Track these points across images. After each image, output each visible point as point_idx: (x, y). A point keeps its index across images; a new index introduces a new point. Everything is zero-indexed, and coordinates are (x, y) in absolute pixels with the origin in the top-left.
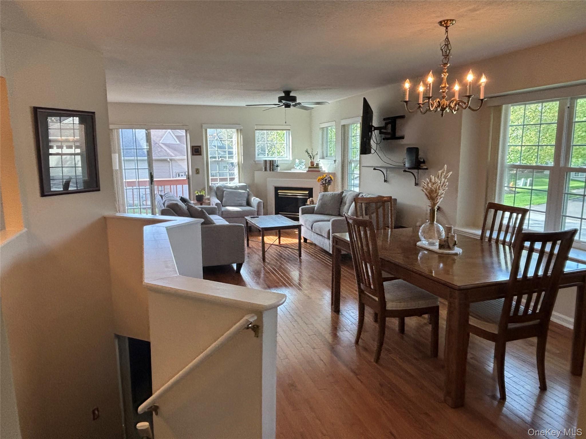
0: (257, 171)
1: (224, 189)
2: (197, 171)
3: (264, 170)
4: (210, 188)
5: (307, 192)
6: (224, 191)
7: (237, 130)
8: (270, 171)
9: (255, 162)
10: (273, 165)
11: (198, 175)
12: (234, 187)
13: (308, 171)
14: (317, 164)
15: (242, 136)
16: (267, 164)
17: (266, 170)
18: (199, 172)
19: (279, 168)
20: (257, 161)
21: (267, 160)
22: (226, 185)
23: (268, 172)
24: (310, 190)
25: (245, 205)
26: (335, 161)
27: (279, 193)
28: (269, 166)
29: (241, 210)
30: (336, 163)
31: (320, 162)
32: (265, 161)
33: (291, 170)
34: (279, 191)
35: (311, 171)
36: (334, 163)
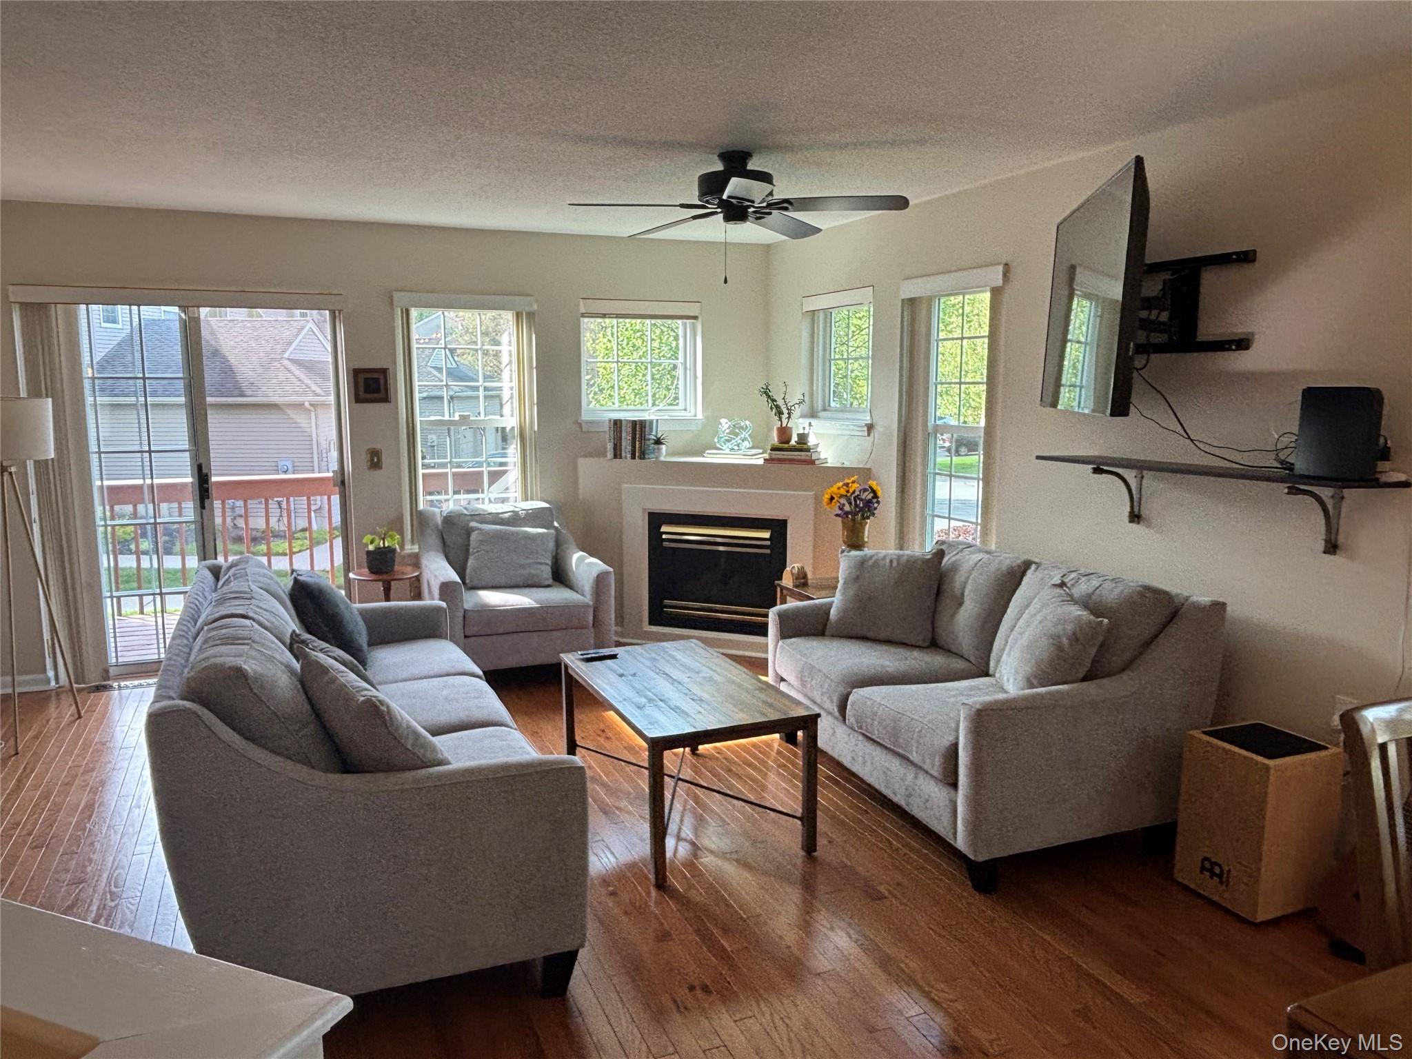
0: (585, 456)
1: (473, 524)
2: (372, 460)
3: (610, 454)
4: (421, 520)
5: (767, 535)
6: (469, 532)
7: (518, 316)
8: (633, 457)
9: (580, 424)
10: (643, 438)
11: (377, 473)
12: (507, 515)
13: (770, 460)
14: (803, 438)
15: (534, 336)
16: (624, 435)
17: (617, 454)
18: (379, 460)
19: (664, 447)
20: (588, 422)
21: (621, 421)
22: (477, 509)
23: (627, 462)
24: (779, 528)
25: (550, 581)
26: (870, 428)
27: (664, 536)
28: (629, 442)
29: (533, 604)
30: (872, 435)
31: (807, 428)
32: (617, 424)
33: (704, 456)
34: (664, 529)
35: (780, 461)
36: (866, 434)
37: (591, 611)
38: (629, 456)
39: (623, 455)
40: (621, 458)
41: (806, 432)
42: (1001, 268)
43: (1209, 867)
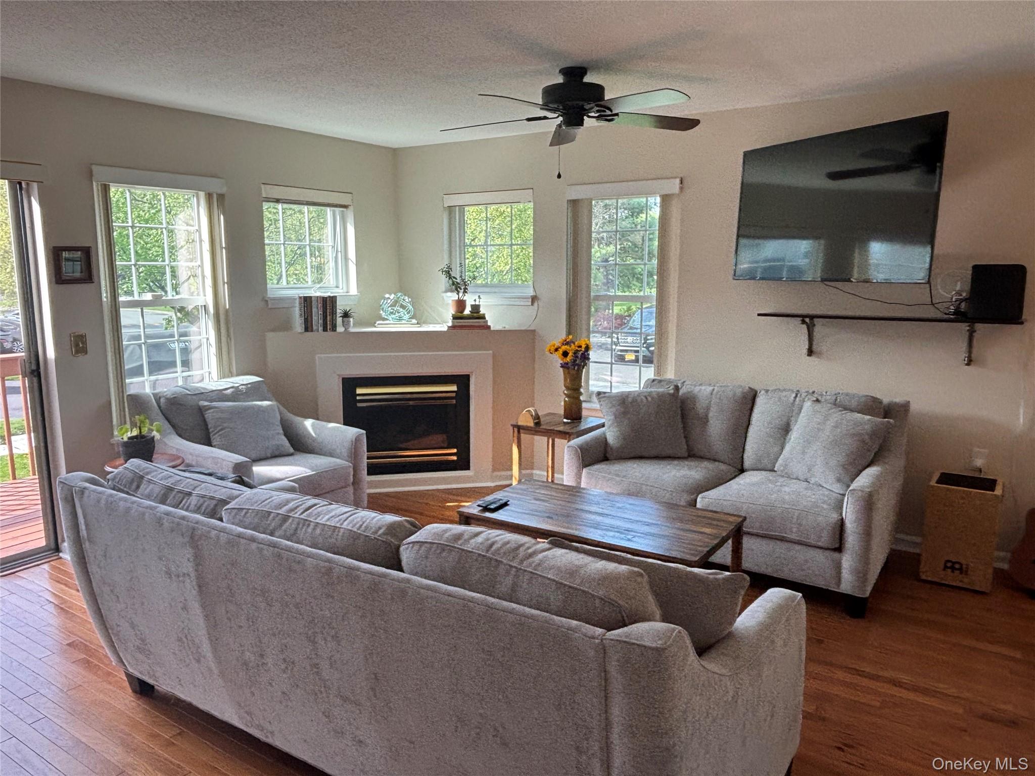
0: (273, 330)
1: (202, 403)
2: (77, 345)
3: (300, 327)
4: (137, 404)
5: (454, 388)
6: (201, 411)
7: (209, 196)
8: (325, 329)
9: (267, 301)
10: (333, 311)
11: (81, 358)
12: (229, 391)
13: (453, 327)
14: (476, 308)
15: (222, 217)
16: (314, 310)
17: (308, 328)
18: (84, 343)
19: (351, 320)
20: (274, 299)
21: (311, 297)
22: (197, 388)
23: (319, 335)
24: (463, 381)
25: (292, 450)
26: (534, 299)
27: (358, 398)
28: (321, 317)
29: (308, 472)
30: (536, 304)
31: (478, 300)
32: (307, 301)
33: (375, 327)
34: (359, 391)
35: (461, 327)
36: (530, 303)
37: (351, 470)
38: (321, 329)
39: (315, 328)
40: (312, 331)
41: (477, 303)
42: (678, 181)
43: (952, 566)
